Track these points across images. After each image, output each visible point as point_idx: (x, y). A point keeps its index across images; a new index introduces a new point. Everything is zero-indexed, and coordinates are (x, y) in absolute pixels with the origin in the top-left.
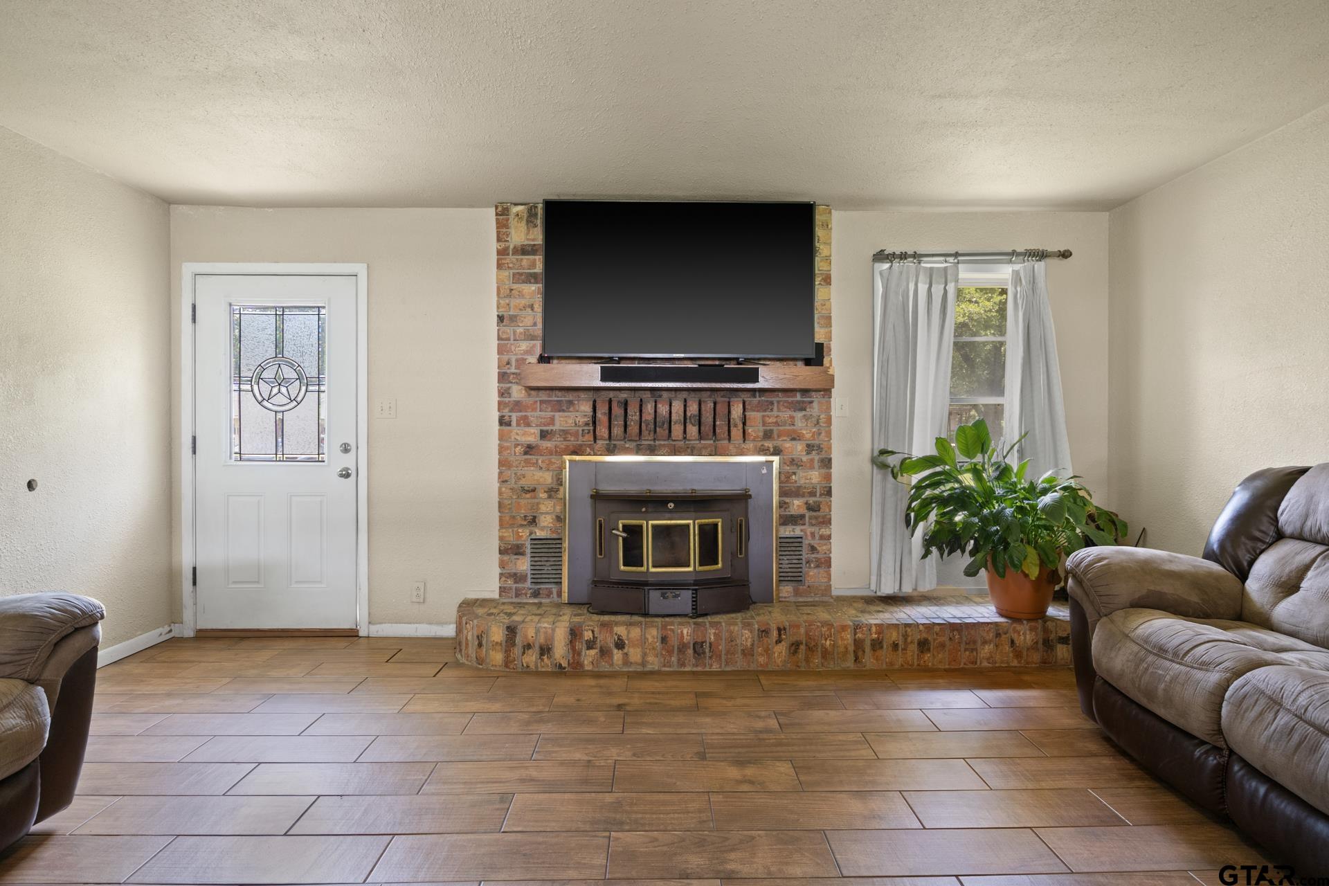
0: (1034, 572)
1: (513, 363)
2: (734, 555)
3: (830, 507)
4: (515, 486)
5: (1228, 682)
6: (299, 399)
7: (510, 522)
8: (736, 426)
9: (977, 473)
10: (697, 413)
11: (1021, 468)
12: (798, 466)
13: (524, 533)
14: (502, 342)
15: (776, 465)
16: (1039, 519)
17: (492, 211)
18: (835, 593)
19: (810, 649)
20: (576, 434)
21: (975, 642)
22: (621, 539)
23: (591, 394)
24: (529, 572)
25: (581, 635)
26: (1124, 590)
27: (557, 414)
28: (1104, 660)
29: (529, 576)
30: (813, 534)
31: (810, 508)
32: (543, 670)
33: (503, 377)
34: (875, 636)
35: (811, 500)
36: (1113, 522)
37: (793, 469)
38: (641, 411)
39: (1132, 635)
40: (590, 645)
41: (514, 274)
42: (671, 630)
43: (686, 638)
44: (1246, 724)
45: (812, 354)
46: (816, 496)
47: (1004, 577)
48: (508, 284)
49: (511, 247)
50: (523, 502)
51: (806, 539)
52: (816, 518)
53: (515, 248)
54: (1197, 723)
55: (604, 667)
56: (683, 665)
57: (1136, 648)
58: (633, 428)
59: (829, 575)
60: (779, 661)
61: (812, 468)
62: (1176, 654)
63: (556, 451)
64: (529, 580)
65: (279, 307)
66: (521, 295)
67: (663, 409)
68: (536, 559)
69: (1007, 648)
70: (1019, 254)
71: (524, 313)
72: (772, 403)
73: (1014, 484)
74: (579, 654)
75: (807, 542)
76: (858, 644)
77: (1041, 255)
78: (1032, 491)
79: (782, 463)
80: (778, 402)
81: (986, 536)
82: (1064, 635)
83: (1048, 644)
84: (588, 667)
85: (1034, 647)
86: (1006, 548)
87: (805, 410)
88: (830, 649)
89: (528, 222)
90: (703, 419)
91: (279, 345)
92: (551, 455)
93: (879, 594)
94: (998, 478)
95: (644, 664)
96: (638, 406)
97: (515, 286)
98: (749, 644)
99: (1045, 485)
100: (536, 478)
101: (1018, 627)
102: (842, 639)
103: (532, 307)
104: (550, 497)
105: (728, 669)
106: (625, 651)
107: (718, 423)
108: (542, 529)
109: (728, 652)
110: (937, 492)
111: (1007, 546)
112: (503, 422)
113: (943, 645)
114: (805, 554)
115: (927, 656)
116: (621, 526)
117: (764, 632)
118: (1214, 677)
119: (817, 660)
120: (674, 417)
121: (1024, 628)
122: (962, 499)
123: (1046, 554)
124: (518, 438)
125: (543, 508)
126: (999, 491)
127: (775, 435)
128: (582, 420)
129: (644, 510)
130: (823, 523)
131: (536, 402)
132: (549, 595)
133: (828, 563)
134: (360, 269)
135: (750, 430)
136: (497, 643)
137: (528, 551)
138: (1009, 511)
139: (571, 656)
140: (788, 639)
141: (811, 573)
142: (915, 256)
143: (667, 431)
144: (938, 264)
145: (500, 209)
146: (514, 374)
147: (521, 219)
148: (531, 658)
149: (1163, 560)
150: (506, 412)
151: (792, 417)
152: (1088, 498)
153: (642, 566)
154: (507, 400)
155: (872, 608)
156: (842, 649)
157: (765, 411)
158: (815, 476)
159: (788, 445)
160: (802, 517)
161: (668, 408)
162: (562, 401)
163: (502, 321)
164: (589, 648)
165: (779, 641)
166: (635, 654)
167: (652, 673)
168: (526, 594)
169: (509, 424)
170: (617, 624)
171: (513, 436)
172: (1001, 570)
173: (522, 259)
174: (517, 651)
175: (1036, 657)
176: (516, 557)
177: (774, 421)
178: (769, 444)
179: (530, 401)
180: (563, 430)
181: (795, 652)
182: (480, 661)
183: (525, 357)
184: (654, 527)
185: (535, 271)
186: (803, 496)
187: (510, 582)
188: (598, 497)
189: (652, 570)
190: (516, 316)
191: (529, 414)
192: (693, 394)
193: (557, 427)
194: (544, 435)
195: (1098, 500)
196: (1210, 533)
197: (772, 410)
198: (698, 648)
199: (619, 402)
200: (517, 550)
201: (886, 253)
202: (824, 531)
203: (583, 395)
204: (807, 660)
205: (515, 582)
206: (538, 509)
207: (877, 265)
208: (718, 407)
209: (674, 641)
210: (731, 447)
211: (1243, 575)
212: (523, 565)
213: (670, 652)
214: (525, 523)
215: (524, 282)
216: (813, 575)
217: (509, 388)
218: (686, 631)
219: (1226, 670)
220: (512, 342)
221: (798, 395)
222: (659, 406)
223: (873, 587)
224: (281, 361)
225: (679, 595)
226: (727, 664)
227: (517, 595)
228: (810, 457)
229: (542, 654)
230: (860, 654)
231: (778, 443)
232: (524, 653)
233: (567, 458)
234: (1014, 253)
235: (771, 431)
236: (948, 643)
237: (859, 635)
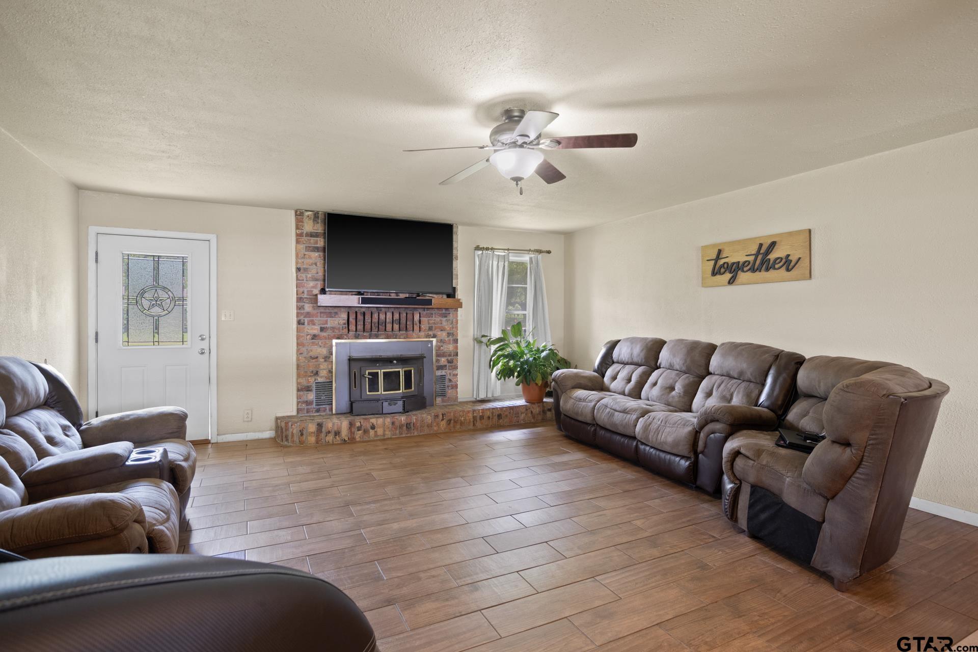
0: (540, 382)
1: (306, 292)
2: (419, 385)
3: (457, 361)
4: (307, 356)
5: (596, 404)
6: (169, 310)
7: (304, 375)
8: (416, 324)
9: (518, 344)
10: (398, 318)
11: (534, 341)
12: (444, 343)
13: (312, 380)
14: (299, 281)
15: (434, 343)
16: (541, 362)
17: (293, 213)
18: (459, 400)
19: (455, 422)
20: (339, 329)
21: (518, 414)
22: (367, 379)
23: (347, 308)
24: (315, 399)
25: (355, 424)
26: (570, 383)
27: (329, 319)
28: (564, 407)
29: (314, 402)
30: (450, 374)
31: (449, 362)
32: (336, 443)
33: (299, 299)
34: (481, 414)
35: (449, 358)
36: (566, 363)
37: (442, 344)
38: (372, 317)
39: (572, 397)
40: (359, 429)
41: (306, 247)
42: (396, 419)
43: (403, 422)
44: (600, 414)
45: (450, 291)
46: (451, 356)
47: (529, 385)
48: (303, 251)
49: (305, 232)
50: (311, 364)
51: (447, 376)
52: (451, 366)
53: (307, 233)
54: (588, 419)
55: (366, 438)
56: (402, 434)
57: (573, 400)
58: (368, 326)
59: (457, 392)
60: (443, 429)
61: (450, 343)
62: (584, 400)
63: (329, 338)
64: (315, 404)
65: (156, 256)
66: (310, 257)
67: (382, 317)
68: (318, 393)
69: (530, 415)
70: (532, 251)
71: (311, 267)
72: (432, 314)
73: (531, 348)
74: (354, 434)
75: (447, 377)
76: (474, 418)
77: (540, 252)
78: (538, 350)
79: (437, 341)
80: (435, 313)
81: (522, 369)
82: (549, 408)
83: (544, 412)
84: (358, 439)
85: (539, 414)
86: (530, 374)
87: (447, 317)
88: (463, 421)
89: (314, 220)
90: (401, 321)
91: (156, 277)
92: (326, 339)
93: (478, 399)
94: (527, 346)
95: (384, 435)
96: (370, 315)
97: (306, 253)
98: (430, 422)
99: (543, 348)
100: (318, 351)
101: (533, 406)
102: (468, 417)
103: (316, 264)
104: (325, 361)
105: (421, 434)
106: (375, 430)
107: (408, 323)
108: (321, 377)
109: (421, 426)
110: (503, 352)
111: (530, 373)
112: (299, 323)
113: (507, 416)
114: (447, 383)
115: (501, 421)
116: (367, 373)
117: (437, 416)
118: (593, 404)
119: (458, 426)
120: (387, 320)
121: (536, 406)
122: (512, 356)
123: (544, 375)
124: (308, 331)
125: (322, 367)
126: (526, 352)
127: (434, 329)
128: (342, 322)
129: (378, 365)
130: (454, 368)
131: (318, 313)
132: (325, 411)
133: (456, 386)
134: (213, 238)
135: (422, 326)
136: (312, 432)
137: (314, 389)
138: (531, 359)
139: (350, 435)
140: (446, 418)
141: (449, 392)
142: (492, 249)
143: (384, 327)
144: (502, 253)
145: (298, 212)
146: (306, 298)
147: (310, 218)
148: (330, 438)
149: (581, 373)
150: (302, 318)
151: (441, 320)
152: (557, 353)
153: (378, 391)
154: (302, 311)
155: (476, 404)
156: (468, 421)
157: (429, 317)
158: (451, 347)
159: (439, 333)
160: (446, 366)
161: (385, 316)
162: (331, 312)
163: (300, 271)
164: (358, 430)
165: (443, 420)
166: (380, 431)
167: (388, 439)
168: (312, 411)
169: (303, 324)
170: (371, 418)
171: (306, 330)
172: (528, 383)
173: (310, 240)
174: (323, 435)
175: (540, 418)
176: (308, 392)
177: (433, 322)
178: (431, 333)
179: (315, 312)
180: (332, 327)
181: (449, 424)
182: (301, 442)
183: (312, 289)
184: (384, 373)
185: (318, 246)
186: (446, 356)
187: (304, 406)
188: (351, 360)
189: (383, 393)
190: (307, 268)
191: (314, 319)
192: (396, 310)
193: (329, 325)
194: (322, 329)
195: (561, 354)
196: (594, 364)
197: (432, 317)
198: (408, 426)
199: (361, 313)
200: (308, 389)
201: (480, 247)
202: (455, 372)
203: (343, 310)
204: (454, 427)
205: (307, 405)
206: (319, 367)
207: (476, 252)
208: (408, 315)
209: (397, 424)
210: (414, 334)
211: (603, 376)
212: (311, 396)
213: (396, 429)
214: (312, 375)
215: (311, 251)
216: (450, 392)
217: (304, 305)
218: (403, 419)
219: (596, 401)
220: (305, 281)
221: (444, 310)
222: (380, 315)
223: (475, 397)
224: (157, 287)
225: (397, 403)
226: (421, 432)
227: (307, 412)
228: (449, 338)
229: (336, 435)
230: (475, 422)
231: (435, 332)
232: (326, 436)
233: (334, 341)
234: (530, 250)
235: (432, 327)
236: (508, 414)
237: (475, 414)
